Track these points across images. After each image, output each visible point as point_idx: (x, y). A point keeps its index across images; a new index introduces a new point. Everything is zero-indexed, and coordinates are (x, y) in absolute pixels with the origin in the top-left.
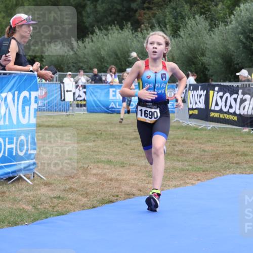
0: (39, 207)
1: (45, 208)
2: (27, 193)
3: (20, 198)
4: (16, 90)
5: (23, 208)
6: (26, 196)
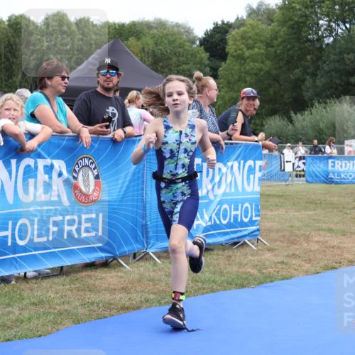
0: (264, 271)
1: (270, 272)
2: (252, 258)
3: (245, 262)
4: (242, 159)
5: (249, 272)
6: (251, 260)
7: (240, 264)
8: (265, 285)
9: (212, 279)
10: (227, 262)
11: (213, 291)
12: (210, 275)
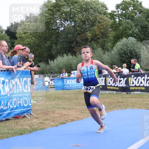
0: (33, 127)
1: (35, 127)
2: (27, 122)
3: (24, 124)
4: (21, 78)
5: (26, 128)
7: (22, 125)
8: (32, 133)
9: (8, 132)
10: (16, 125)
11: (7, 137)
12: (7, 131)
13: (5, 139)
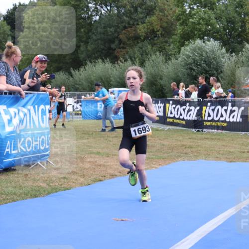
0: (51, 184)
1: (55, 185)
2: (42, 175)
3: (38, 178)
4: (36, 105)
5: (41, 186)
6: (42, 177)
7: (34, 180)
8: (52, 194)
9: (13, 192)
10: (25, 179)
11: (14, 201)
12: (12, 189)
13: (10, 203)
